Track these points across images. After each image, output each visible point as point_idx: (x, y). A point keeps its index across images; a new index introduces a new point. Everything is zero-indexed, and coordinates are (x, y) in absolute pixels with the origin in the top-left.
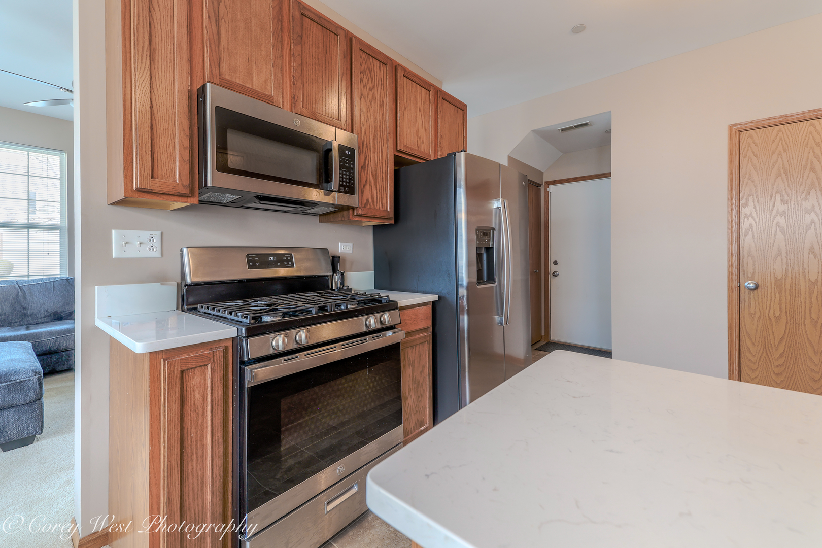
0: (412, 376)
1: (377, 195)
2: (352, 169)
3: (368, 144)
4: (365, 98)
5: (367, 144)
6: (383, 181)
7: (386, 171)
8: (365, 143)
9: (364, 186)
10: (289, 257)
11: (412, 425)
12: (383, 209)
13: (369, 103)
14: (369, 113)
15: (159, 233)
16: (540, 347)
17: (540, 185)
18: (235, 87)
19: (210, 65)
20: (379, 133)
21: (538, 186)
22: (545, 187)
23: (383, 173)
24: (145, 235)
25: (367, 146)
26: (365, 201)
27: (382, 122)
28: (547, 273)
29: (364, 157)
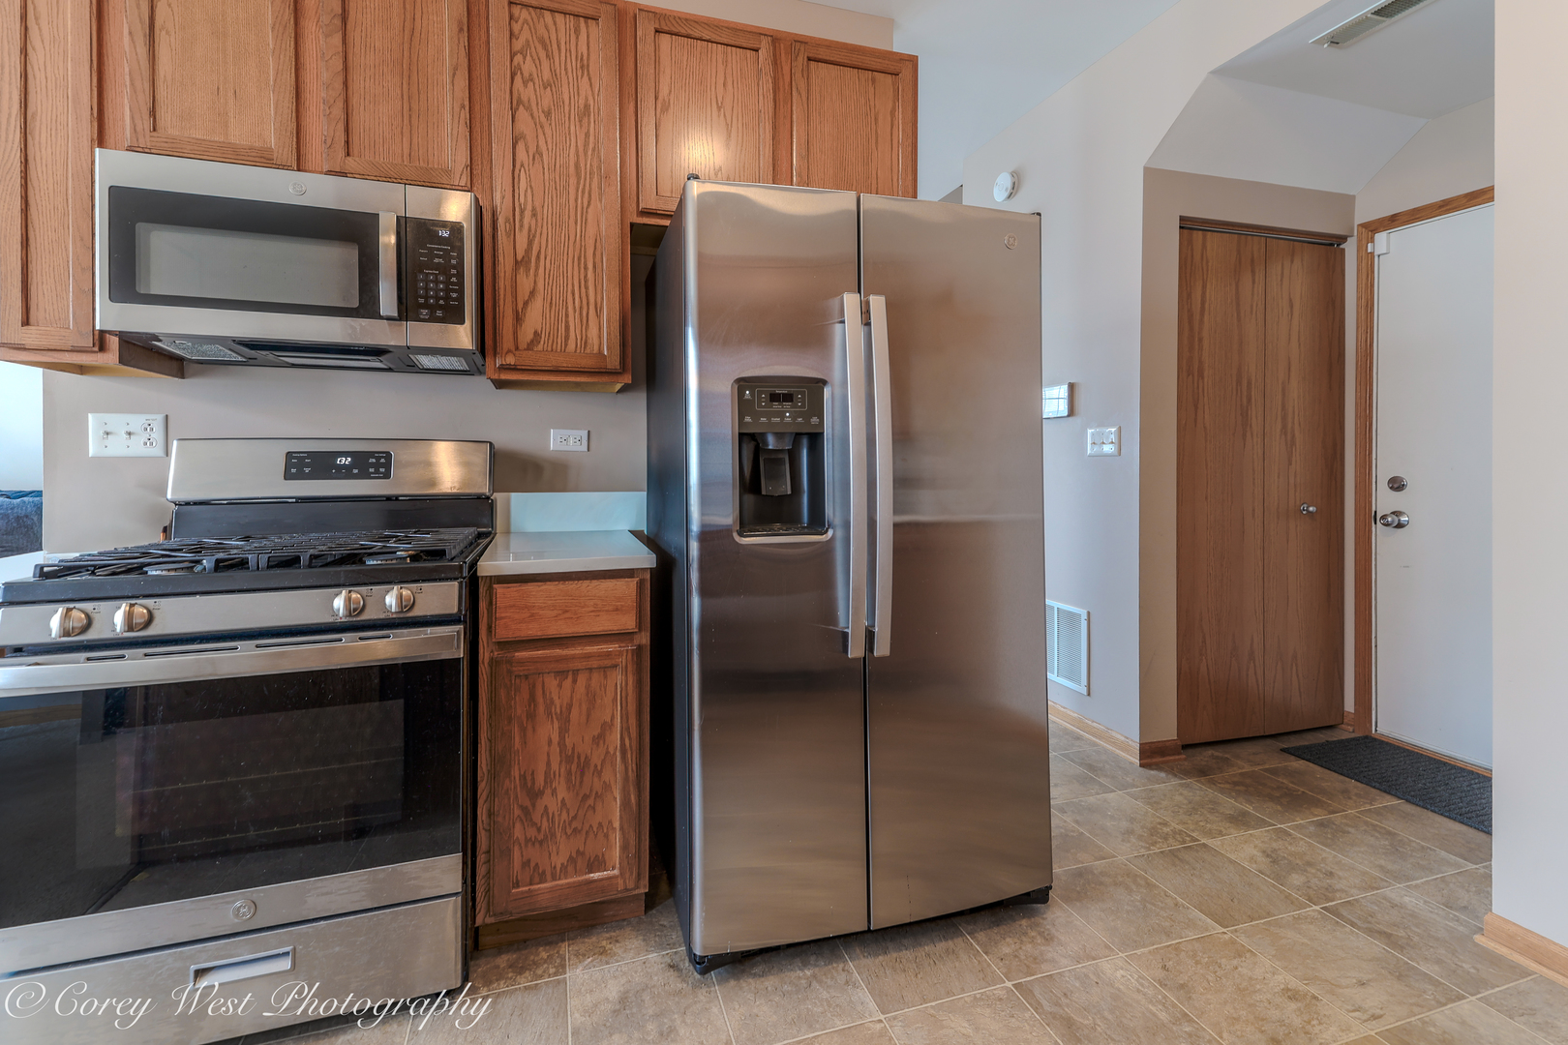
0: (562, 744)
1: (567, 322)
2: (454, 267)
3: (539, 209)
4: (528, 108)
5: (534, 209)
6: (587, 288)
7: (598, 265)
8: (529, 207)
9: (526, 304)
10: (383, 457)
11: (559, 860)
12: (588, 351)
13: (542, 116)
14: (541, 136)
15: (160, 418)
16: (1298, 748)
17: (1343, 239)
18: (184, 146)
19: (132, 118)
20: (573, 181)
21: (1330, 245)
22: (1359, 241)
23: (586, 268)
24: (137, 421)
25: (534, 215)
26: (530, 336)
27: (586, 154)
28: (1367, 517)
29: (525, 240)
